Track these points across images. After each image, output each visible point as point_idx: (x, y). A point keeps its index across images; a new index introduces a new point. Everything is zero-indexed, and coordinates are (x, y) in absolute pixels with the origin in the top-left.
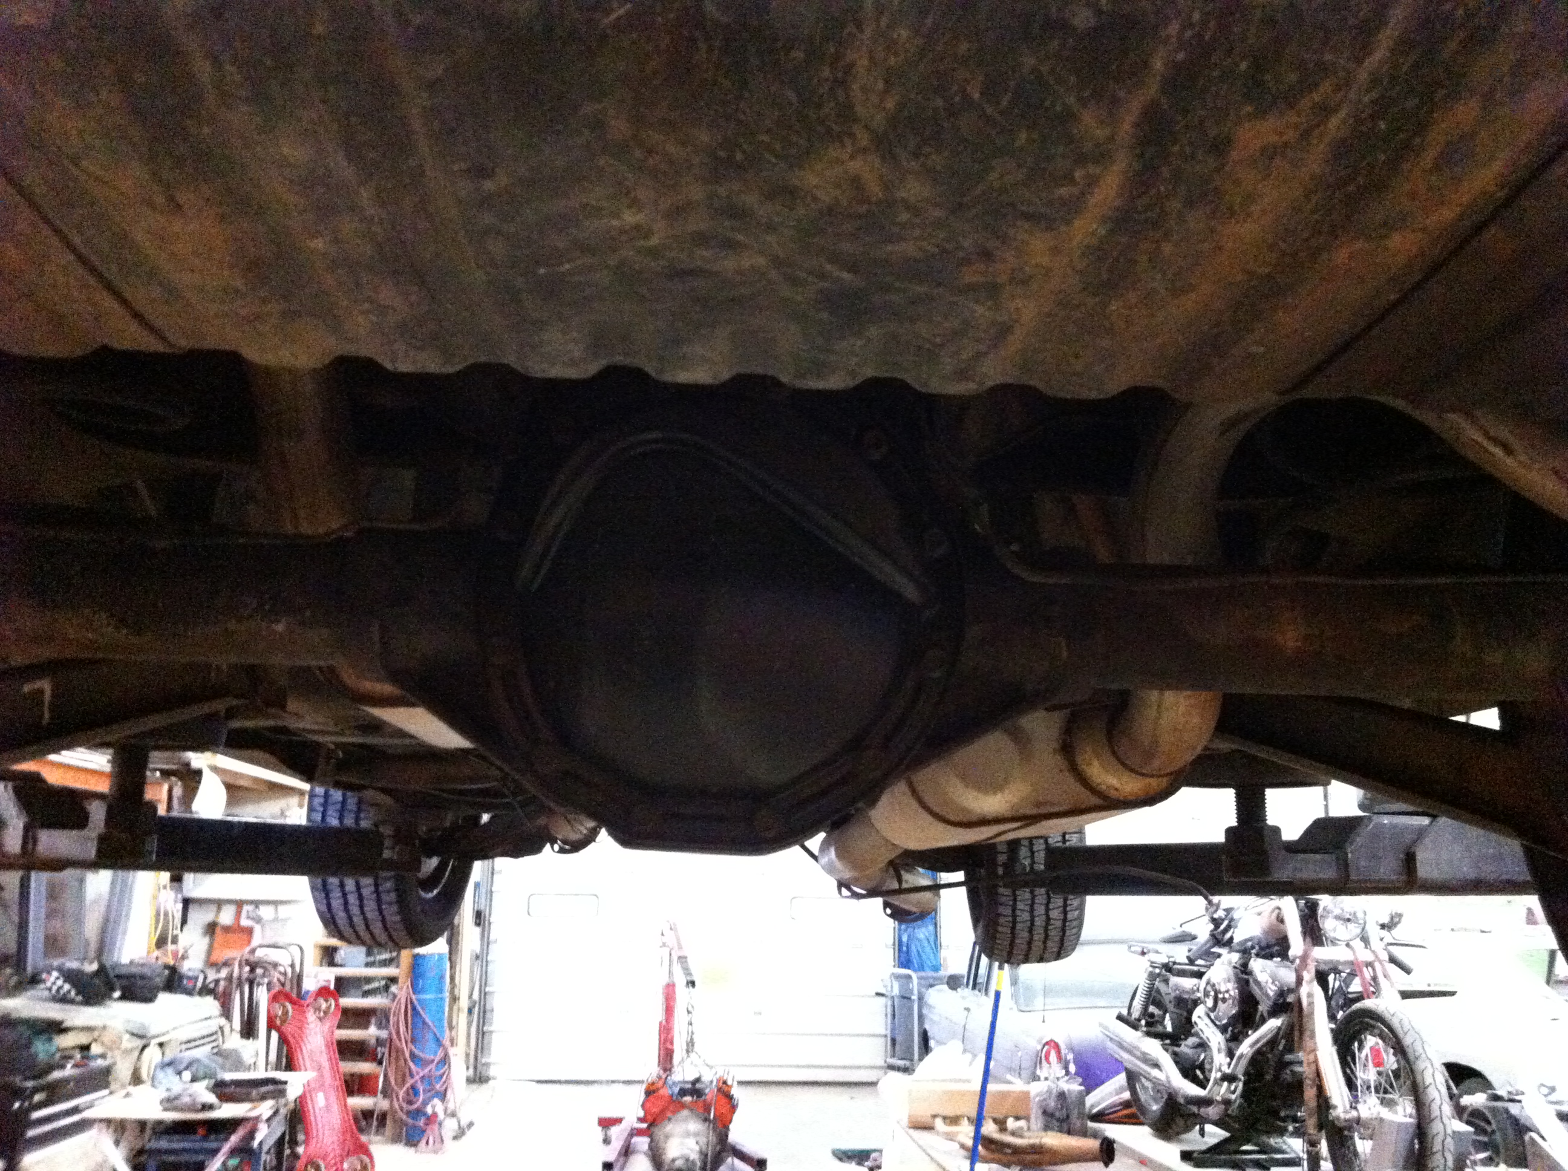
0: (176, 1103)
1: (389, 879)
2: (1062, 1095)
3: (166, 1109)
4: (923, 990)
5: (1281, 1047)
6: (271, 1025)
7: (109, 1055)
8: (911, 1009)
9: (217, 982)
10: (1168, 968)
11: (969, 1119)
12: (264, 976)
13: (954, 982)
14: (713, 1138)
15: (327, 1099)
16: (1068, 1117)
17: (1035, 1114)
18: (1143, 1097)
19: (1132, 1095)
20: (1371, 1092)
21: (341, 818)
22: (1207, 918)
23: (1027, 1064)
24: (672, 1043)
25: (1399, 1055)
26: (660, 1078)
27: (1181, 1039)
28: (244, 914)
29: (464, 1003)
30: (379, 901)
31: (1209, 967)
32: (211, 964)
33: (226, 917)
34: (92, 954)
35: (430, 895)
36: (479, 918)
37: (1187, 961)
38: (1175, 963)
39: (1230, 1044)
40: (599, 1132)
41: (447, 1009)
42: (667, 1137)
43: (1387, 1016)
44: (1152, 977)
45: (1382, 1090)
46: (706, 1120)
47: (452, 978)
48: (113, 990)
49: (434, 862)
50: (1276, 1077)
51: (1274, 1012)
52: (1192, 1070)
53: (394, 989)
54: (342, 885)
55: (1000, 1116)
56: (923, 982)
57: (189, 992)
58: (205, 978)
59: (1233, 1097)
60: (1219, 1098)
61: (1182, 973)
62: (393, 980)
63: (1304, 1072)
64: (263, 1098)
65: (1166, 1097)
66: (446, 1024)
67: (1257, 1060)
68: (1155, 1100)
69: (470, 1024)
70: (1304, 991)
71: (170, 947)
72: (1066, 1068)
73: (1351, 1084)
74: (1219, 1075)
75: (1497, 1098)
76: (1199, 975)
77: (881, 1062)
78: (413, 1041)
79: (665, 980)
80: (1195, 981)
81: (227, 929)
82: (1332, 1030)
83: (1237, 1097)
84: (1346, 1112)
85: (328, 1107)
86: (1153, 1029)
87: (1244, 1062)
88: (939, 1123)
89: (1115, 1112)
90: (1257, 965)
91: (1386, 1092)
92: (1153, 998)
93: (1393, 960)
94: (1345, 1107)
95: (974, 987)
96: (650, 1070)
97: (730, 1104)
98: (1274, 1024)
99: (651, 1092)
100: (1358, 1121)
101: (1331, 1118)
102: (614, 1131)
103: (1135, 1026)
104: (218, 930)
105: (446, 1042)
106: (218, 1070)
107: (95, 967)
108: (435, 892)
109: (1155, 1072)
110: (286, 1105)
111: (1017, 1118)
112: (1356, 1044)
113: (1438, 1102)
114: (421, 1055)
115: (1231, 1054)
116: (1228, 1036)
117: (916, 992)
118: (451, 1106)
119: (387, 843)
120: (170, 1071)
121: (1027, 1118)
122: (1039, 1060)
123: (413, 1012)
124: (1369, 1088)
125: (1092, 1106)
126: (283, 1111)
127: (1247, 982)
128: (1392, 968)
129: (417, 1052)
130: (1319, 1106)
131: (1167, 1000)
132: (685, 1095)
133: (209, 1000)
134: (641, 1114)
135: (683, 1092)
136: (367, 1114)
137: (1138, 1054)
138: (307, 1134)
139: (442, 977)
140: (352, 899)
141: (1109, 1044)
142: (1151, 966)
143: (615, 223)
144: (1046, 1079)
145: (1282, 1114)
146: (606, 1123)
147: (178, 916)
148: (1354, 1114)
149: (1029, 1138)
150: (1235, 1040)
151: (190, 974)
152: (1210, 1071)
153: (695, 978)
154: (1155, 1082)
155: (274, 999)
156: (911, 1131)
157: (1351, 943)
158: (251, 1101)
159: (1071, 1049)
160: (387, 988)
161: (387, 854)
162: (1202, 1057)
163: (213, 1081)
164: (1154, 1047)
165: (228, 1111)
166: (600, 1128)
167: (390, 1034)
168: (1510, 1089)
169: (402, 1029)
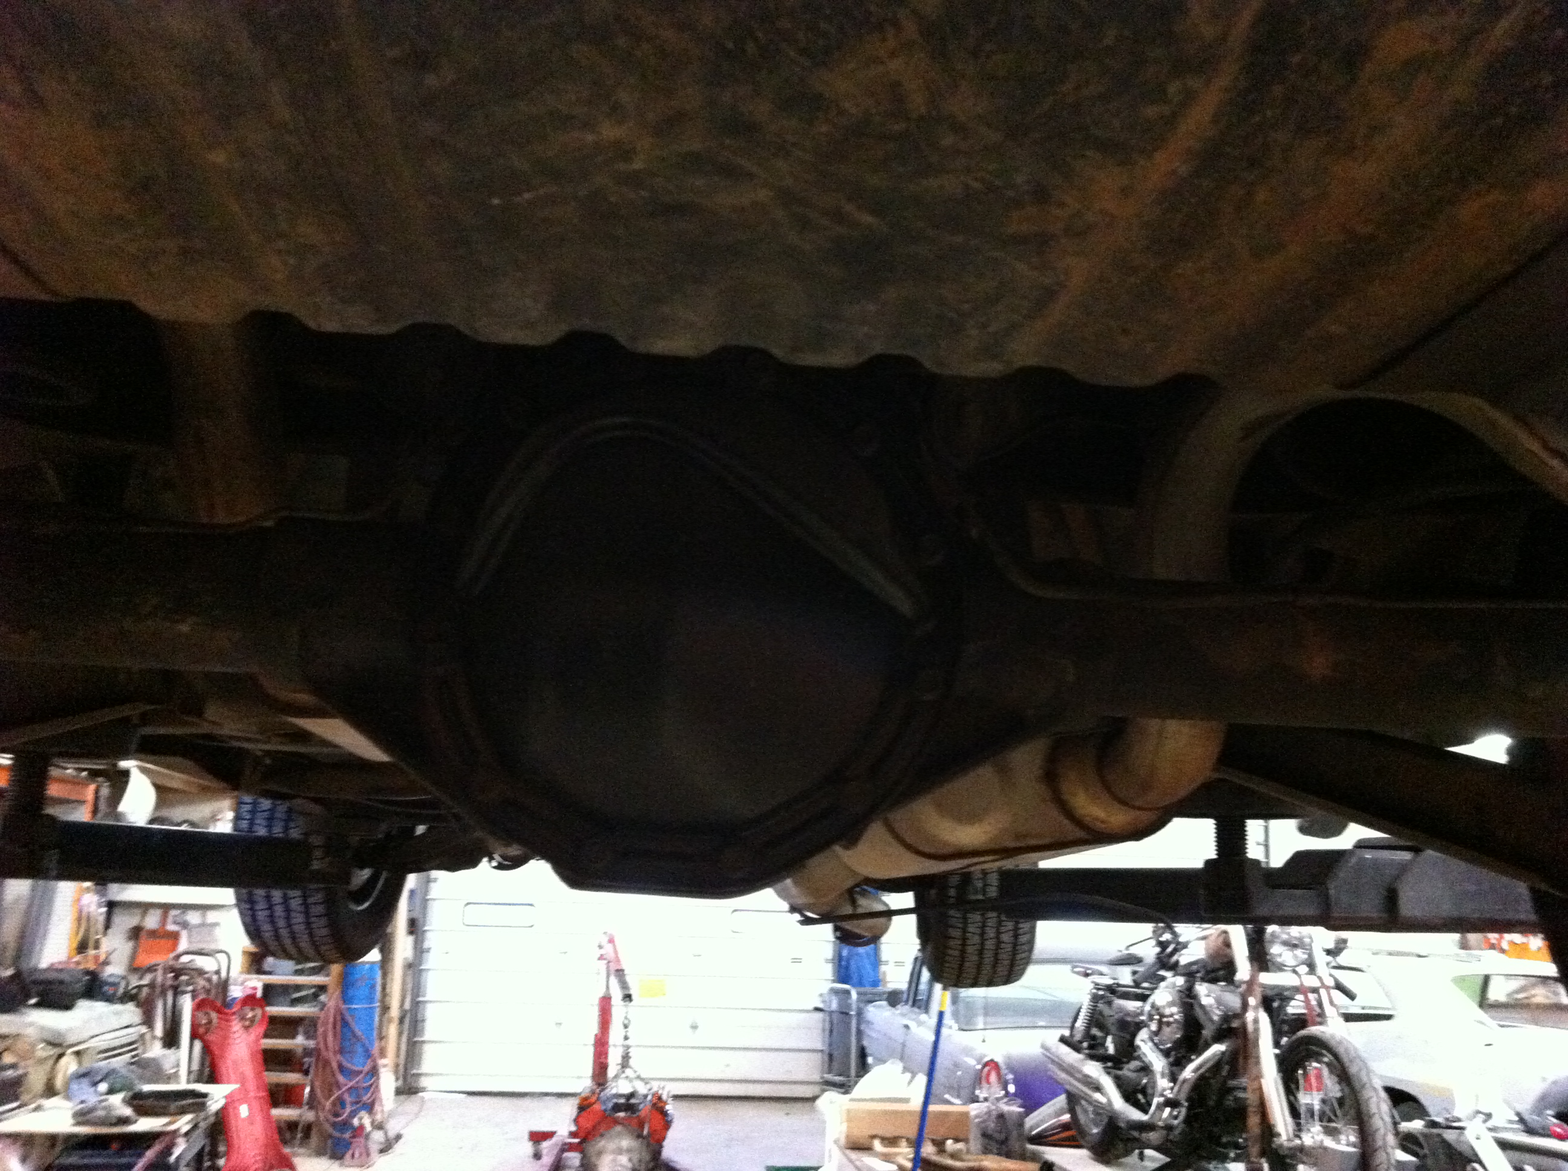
0: (89, 1117)
1: (318, 890)
2: (1001, 1116)
3: (78, 1124)
4: (862, 1005)
5: (1224, 1073)
6: (194, 1036)
7: (23, 1064)
8: (849, 1024)
9: (139, 987)
10: (1112, 990)
11: (908, 1140)
12: (188, 984)
13: (894, 998)
14: (647, 1157)
15: (250, 1109)
16: (1007, 1139)
17: (974, 1136)
18: (1082, 1118)
19: (1072, 1117)
20: (1314, 1120)
21: (269, 827)
22: (1153, 942)
23: (967, 1082)
24: (606, 1058)
25: (1344, 1085)
26: (593, 1092)
27: (1123, 1063)
28: (170, 919)
29: (395, 1012)
30: (307, 913)
31: (1153, 989)
32: (134, 969)
33: (151, 921)
34: (9, 962)
35: (361, 908)
36: (414, 927)
37: (1132, 984)
38: (1119, 985)
39: (1174, 1068)
40: (528, 1148)
41: (377, 1019)
42: (600, 1153)
43: (1333, 1043)
44: (1095, 998)
45: (1327, 1118)
46: (640, 1136)
47: (384, 988)
48: (28, 996)
49: (366, 874)
50: (1220, 1102)
51: (1218, 1038)
52: (1134, 1094)
53: (323, 998)
54: (268, 898)
55: (938, 1137)
56: (862, 998)
57: (110, 999)
58: (128, 984)
59: (1176, 1122)
60: (1160, 1124)
61: (1126, 996)
62: (322, 988)
63: (1248, 1099)
64: (183, 1111)
65: (1106, 1120)
66: (375, 1033)
67: (1201, 1084)
68: (1096, 1125)
69: (400, 1034)
70: (1250, 1016)
71: (92, 952)
72: (1005, 1088)
73: (1295, 1112)
74: (1162, 1099)
75: (1434, 1124)
76: (1143, 998)
77: (816, 1077)
78: (341, 1051)
79: (601, 993)
80: (1139, 1004)
81: (153, 933)
82: (1277, 1056)
83: (1179, 1124)
84: (1289, 1140)
85: (250, 1119)
86: (1095, 1051)
87: (1187, 1088)
88: (877, 1145)
89: (1054, 1135)
90: (1202, 989)
91: (1330, 1120)
92: (1096, 1020)
93: (1339, 987)
94: (1288, 1135)
95: (913, 1005)
96: (583, 1083)
97: (666, 1122)
98: (1218, 1048)
99: (584, 1107)
100: (1302, 1149)
101: (1274, 1146)
102: (545, 1145)
103: (1076, 1047)
104: (143, 934)
105: (375, 1051)
106: (136, 1082)
107: (9, 972)
108: (366, 905)
109: (1097, 1096)
110: (205, 1119)
111: (957, 1140)
112: (1300, 1072)
113: (1382, 1131)
114: (349, 1065)
115: (1173, 1079)
116: (1171, 1059)
117: (854, 1006)
118: (379, 1117)
119: (318, 853)
120: (85, 1082)
121: (966, 1140)
122: (979, 1079)
123: (342, 1023)
124: (1312, 1115)
125: (1032, 1128)
126: (203, 1125)
127: (1191, 1005)
128: (1337, 995)
129: (345, 1063)
130: (1263, 1132)
131: (1110, 1023)
132: (620, 1111)
133: (130, 1007)
134: (573, 1128)
135: (617, 1108)
136: (292, 1126)
137: (1078, 1076)
138: (229, 1146)
139: (373, 987)
140: (279, 911)
141: (1050, 1066)
142: (1095, 988)
143: (590, 138)
144: (986, 1099)
145: (1224, 1140)
146: (538, 1137)
147: (101, 919)
148: (1298, 1142)
149: (969, 1161)
150: (1177, 1063)
151: (111, 980)
152: (1153, 1095)
153: (632, 992)
154: (1097, 1105)
155: (199, 1007)
156: (848, 1152)
157: (1297, 969)
158: (171, 1115)
159: (1011, 1069)
160: (315, 996)
161: (316, 865)
162: (1145, 1081)
163: (130, 1094)
164: (1094, 1069)
165: (145, 1124)
166: (531, 1143)
167: (318, 1044)
168: (1448, 1116)
169: (330, 1038)
